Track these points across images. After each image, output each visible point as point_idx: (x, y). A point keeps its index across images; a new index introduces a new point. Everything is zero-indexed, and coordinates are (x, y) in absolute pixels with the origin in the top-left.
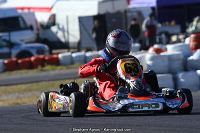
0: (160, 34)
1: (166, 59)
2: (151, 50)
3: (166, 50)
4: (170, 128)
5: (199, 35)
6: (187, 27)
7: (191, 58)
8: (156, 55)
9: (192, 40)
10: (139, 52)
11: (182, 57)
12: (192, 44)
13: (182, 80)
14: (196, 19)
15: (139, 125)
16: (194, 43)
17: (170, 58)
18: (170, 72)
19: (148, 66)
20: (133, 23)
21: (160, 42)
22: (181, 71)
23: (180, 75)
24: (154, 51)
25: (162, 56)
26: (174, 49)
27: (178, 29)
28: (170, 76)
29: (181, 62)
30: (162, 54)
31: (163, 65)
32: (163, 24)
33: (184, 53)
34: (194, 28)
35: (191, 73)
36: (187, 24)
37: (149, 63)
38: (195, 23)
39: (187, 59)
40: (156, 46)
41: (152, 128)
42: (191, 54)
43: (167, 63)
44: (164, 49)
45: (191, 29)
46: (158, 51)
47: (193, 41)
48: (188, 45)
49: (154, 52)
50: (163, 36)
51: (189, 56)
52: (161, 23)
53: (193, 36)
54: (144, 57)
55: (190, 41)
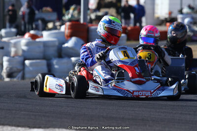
0: (37, 20)
1: (42, 45)
2: (27, 36)
3: (42, 36)
4: (39, 114)
5: (74, 23)
6: (64, 15)
7: (66, 45)
8: (31, 40)
9: (67, 28)
10: (15, 37)
11: (57, 44)
12: (67, 32)
13: (56, 67)
15: (9, 110)
16: (70, 31)
17: (45, 44)
18: (44, 58)
19: (23, 51)
20: (10, 8)
21: (37, 28)
22: (55, 57)
23: (55, 62)
24: (29, 36)
25: (38, 42)
26: (49, 35)
27: (54, 16)
28: (44, 62)
29: (55, 48)
30: (38, 40)
31: (38, 51)
32: (40, 10)
33: (59, 41)
34: (70, 16)
35: (65, 60)
36: (64, 11)
37: (25, 48)
38: (71, 11)
39: (62, 46)
40: (32, 32)
41: (22, 112)
42: (67, 41)
43: (42, 49)
44: (39, 35)
45: (67, 17)
46: (34, 37)
47: (69, 29)
48: (64, 33)
49: (29, 38)
50: (40, 22)
51: (64, 43)
53: (68, 24)
54: (20, 42)
55: (65, 29)
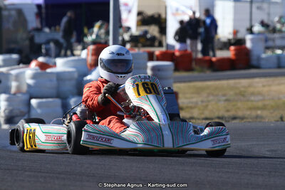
0: (48, 42)
1: (55, 79)
2: (33, 64)
3: (55, 65)
5: (100, 46)
6: (86, 36)
7: (89, 77)
8: (39, 71)
9: (90, 53)
10: (17, 66)
11: (76, 75)
12: (90, 59)
14: (98, 24)
16: (94, 58)
17: (59, 76)
18: (58, 96)
19: (29, 86)
21: (47, 54)
22: (73, 96)
23: (72, 101)
24: (37, 65)
25: (48, 73)
26: (65, 64)
28: (58, 101)
29: (73, 82)
30: (49, 70)
31: (50, 86)
32: (53, 28)
33: (78, 71)
34: (94, 36)
36: (86, 30)
37: (30, 82)
38: (96, 29)
39: (82, 79)
40: (41, 59)
42: (89, 72)
43: (55, 83)
44: (51, 64)
46: (43, 66)
47: (92, 55)
48: (85, 60)
49: (37, 68)
50: (52, 45)
51: (86, 75)
52: (50, 28)
53: (91, 47)
54: (24, 73)
55: (88, 55)
